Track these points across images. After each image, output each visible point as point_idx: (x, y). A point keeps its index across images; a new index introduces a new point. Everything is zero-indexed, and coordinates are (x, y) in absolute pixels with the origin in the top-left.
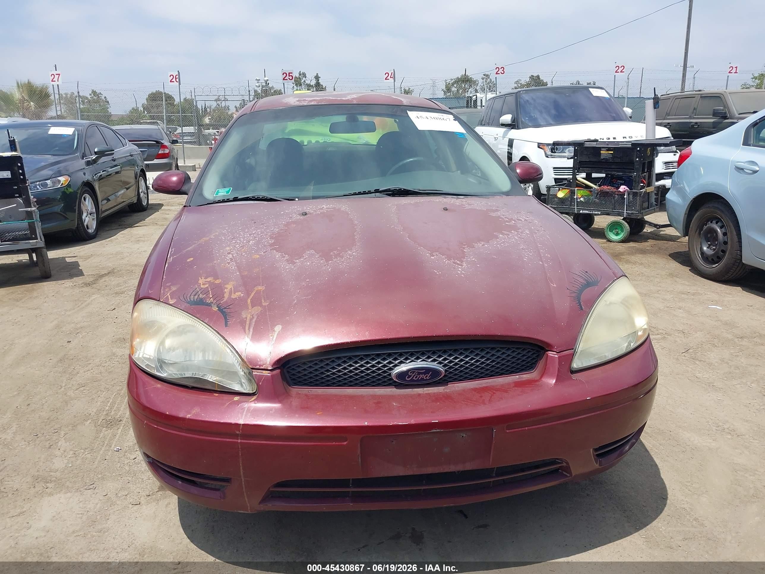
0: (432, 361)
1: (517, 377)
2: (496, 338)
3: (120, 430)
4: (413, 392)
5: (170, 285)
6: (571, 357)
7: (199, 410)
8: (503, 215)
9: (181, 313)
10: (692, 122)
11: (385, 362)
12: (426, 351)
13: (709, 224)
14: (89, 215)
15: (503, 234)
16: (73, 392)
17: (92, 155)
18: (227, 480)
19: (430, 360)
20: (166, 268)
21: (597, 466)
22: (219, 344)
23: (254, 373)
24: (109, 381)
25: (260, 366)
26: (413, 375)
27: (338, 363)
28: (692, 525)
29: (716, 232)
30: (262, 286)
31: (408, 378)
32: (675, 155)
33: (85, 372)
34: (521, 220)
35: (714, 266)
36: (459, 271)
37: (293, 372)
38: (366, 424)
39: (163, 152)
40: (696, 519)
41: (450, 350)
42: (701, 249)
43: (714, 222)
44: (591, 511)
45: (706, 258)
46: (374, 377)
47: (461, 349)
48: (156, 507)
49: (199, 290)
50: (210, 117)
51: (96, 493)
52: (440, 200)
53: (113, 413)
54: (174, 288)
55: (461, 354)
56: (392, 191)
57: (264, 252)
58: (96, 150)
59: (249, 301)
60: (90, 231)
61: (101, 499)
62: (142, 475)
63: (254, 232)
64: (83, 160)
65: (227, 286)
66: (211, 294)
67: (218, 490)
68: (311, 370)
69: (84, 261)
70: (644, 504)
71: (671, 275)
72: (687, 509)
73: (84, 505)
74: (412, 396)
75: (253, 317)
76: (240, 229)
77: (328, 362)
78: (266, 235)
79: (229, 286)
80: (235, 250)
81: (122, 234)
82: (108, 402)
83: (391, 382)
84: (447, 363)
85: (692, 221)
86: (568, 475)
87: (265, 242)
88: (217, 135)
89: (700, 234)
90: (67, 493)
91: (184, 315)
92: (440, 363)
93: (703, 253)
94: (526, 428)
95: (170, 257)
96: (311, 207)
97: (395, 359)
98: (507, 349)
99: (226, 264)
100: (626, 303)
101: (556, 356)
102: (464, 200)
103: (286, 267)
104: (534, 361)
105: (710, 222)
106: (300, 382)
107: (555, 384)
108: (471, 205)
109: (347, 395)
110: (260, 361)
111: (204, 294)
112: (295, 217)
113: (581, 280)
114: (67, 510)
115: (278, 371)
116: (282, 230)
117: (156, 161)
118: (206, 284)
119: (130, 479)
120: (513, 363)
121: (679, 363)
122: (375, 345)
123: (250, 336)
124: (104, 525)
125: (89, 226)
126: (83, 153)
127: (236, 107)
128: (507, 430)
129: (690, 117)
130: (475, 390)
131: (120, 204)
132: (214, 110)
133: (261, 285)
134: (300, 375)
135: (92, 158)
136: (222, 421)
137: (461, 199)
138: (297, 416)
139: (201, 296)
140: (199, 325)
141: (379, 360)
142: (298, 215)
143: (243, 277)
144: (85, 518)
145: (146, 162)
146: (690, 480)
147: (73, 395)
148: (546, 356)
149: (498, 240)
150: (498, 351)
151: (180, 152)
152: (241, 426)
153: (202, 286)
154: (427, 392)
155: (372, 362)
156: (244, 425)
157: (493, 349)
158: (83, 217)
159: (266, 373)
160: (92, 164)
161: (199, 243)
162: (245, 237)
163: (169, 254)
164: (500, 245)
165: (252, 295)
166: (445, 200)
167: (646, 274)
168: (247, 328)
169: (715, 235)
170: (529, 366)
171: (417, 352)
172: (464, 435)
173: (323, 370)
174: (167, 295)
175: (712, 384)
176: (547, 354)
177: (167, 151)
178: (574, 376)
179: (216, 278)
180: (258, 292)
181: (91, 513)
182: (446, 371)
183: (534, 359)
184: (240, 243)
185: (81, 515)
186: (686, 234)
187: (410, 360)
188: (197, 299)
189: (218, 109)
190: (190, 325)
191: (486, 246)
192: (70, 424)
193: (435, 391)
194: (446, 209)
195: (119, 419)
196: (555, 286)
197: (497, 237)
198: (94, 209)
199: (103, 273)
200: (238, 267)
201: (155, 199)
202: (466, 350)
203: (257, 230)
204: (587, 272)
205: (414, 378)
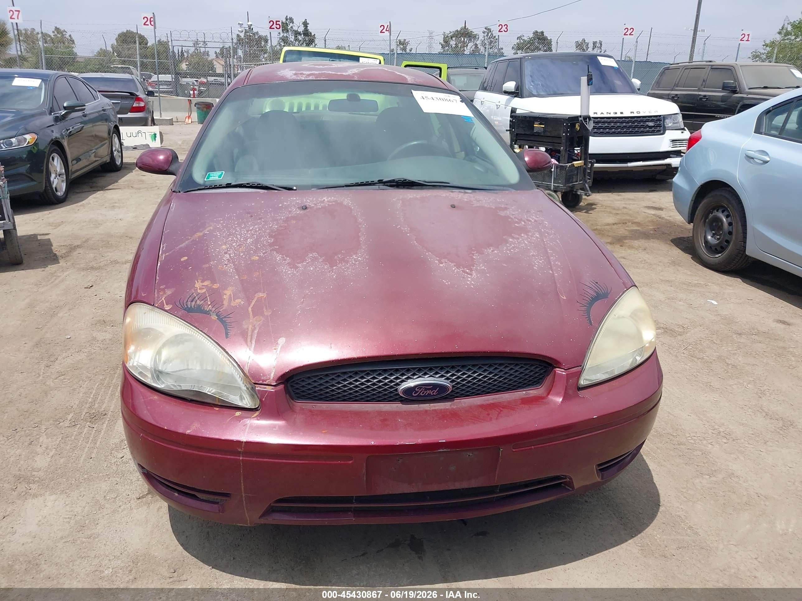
0: (439, 377)
1: (524, 392)
2: (505, 355)
3: (105, 425)
4: (420, 408)
5: (165, 288)
6: (579, 374)
7: (199, 425)
8: (513, 215)
9: (178, 322)
10: (700, 95)
11: (392, 378)
12: (434, 367)
13: (715, 212)
14: (58, 177)
15: (513, 238)
16: (52, 381)
17: (60, 110)
18: (227, 495)
19: (437, 376)
20: (158, 267)
21: (599, 480)
22: (220, 357)
23: (257, 388)
24: (90, 369)
25: (263, 381)
26: (420, 391)
27: (343, 378)
28: (687, 534)
29: (721, 221)
30: (264, 293)
31: (415, 393)
32: (682, 132)
33: (64, 358)
34: (531, 221)
35: (717, 256)
36: (468, 281)
37: (297, 386)
38: (373, 443)
39: (137, 105)
40: (690, 528)
41: (459, 366)
42: (705, 237)
43: (720, 211)
44: (589, 518)
45: (709, 247)
46: (380, 392)
47: (469, 365)
48: (147, 511)
49: (196, 295)
50: (187, 63)
51: (82, 495)
52: (448, 195)
53: (96, 405)
54: (169, 292)
55: (469, 370)
56: (397, 182)
57: (264, 253)
58: (65, 105)
59: (250, 309)
60: (59, 194)
61: (88, 501)
62: (131, 475)
63: (251, 228)
64: (51, 116)
65: (226, 292)
66: (209, 300)
67: (217, 503)
68: (316, 384)
69: (54, 229)
70: (641, 511)
71: (674, 263)
72: (682, 516)
73: (71, 509)
74: (418, 413)
75: (255, 328)
76: (236, 224)
77: (333, 377)
78: (265, 232)
79: (228, 292)
80: (232, 249)
81: (95, 198)
82: (91, 393)
83: (397, 397)
84: (455, 379)
85: (698, 209)
86: (571, 489)
87: (264, 242)
88: (196, 85)
89: (705, 221)
90: (52, 495)
91: (182, 323)
92: (448, 379)
93: (706, 242)
94: (533, 447)
95: (162, 254)
96: (311, 199)
97: (403, 375)
98: (515, 365)
99: (223, 266)
100: (635, 315)
101: (564, 373)
102: (471, 195)
103: (288, 272)
104: (541, 377)
105: (716, 211)
106: (304, 396)
107: (562, 402)
108: (479, 201)
109: (352, 411)
110: (264, 376)
111: (202, 300)
112: (294, 212)
113: (591, 292)
114: (53, 514)
115: (281, 387)
116: (281, 226)
117: (130, 115)
118: (203, 289)
119: (118, 480)
120: (521, 378)
121: (678, 361)
122: (383, 361)
123: (252, 349)
124: (93, 530)
125: (58, 189)
126: (51, 108)
127: (216, 53)
128: (513, 449)
129: (699, 89)
130: (482, 406)
131: (92, 163)
132: (192, 56)
133: (262, 291)
134: (303, 389)
135: (61, 113)
136: (223, 438)
137: (468, 194)
138: (301, 434)
139: (198, 302)
140: (198, 335)
141: (386, 375)
142: (297, 209)
143: (242, 281)
144: (72, 522)
145: (119, 116)
146: (685, 486)
147: (52, 385)
148: (554, 373)
149: (508, 245)
150: (506, 367)
151: (156, 104)
152: (243, 444)
153: (199, 291)
154: (434, 408)
155: (378, 377)
156: (247, 443)
157: (501, 365)
158: (52, 179)
159: (269, 389)
160: (60, 120)
161: (192, 239)
162: (242, 234)
163: (161, 251)
164: (510, 251)
165: (253, 303)
166: (452, 195)
167: (649, 261)
168: (249, 340)
169: (720, 224)
170: (536, 382)
171: (425, 368)
172: (471, 455)
173: (328, 385)
174: (161, 299)
175: (709, 384)
176: (555, 372)
177: (142, 104)
178: (581, 393)
179: (214, 282)
180: (259, 300)
181: (79, 517)
182: (453, 386)
183: (541, 374)
184: (237, 241)
185: (68, 520)
186: (691, 220)
187: (417, 376)
188: (194, 306)
189: (197, 54)
190: (188, 335)
191: (496, 252)
192: (51, 418)
193: (442, 408)
194: (453, 206)
195: (104, 413)
196: (565, 298)
197: (507, 242)
198: (64, 171)
199: (76, 244)
200: (236, 269)
201: (130, 158)
202: (474, 366)
203: (254, 226)
204: (597, 283)
205: (421, 394)
